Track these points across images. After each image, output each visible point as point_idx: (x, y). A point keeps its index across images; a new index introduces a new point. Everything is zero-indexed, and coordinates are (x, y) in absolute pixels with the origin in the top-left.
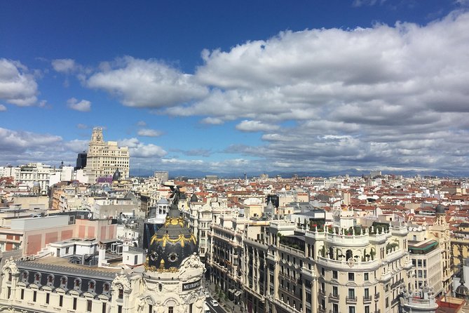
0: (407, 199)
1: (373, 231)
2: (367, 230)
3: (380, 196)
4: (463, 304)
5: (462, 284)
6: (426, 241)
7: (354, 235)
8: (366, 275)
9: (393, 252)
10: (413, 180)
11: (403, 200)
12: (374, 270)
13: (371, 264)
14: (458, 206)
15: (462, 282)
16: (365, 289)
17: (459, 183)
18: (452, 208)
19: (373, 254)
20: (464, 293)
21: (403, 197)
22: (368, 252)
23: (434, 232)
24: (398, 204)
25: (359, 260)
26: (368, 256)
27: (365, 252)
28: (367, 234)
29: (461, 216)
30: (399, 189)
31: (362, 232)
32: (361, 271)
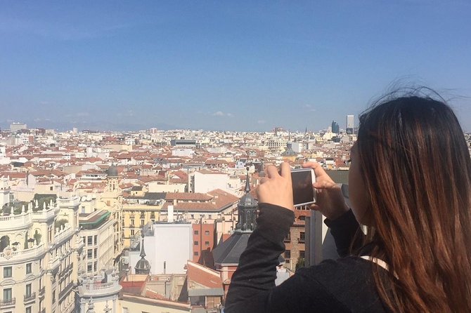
0: (65, 161)
1: (37, 207)
2: (30, 206)
3: (29, 158)
4: (147, 279)
5: (143, 257)
6: (97, 212)
7: (12, 215)
8: (29, 266)
9: (62, 231)
10: (69, 136)
11: (61, 162)
12: (40, 258)
13: (34, 251)
14: (126, 167)
15: (143, 255)
16: (27, 286)
17: (123, 139)
18: (121, 169)
19: (37, 236)
20: (145, 267)
21: (60, 159)
22: (31, 236)
23: (106, 200)
24: (55, 167)
25: (20, 247)
26: (31, 240)
27: (27, 236)
28: (30, 210)
29: (129, 178)
30: (53, 148)
31: (23, 209)
32: (21, 262)
